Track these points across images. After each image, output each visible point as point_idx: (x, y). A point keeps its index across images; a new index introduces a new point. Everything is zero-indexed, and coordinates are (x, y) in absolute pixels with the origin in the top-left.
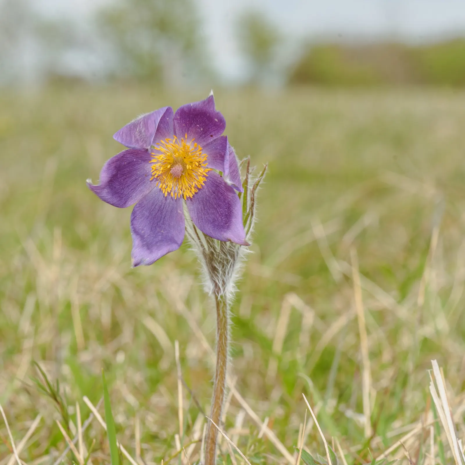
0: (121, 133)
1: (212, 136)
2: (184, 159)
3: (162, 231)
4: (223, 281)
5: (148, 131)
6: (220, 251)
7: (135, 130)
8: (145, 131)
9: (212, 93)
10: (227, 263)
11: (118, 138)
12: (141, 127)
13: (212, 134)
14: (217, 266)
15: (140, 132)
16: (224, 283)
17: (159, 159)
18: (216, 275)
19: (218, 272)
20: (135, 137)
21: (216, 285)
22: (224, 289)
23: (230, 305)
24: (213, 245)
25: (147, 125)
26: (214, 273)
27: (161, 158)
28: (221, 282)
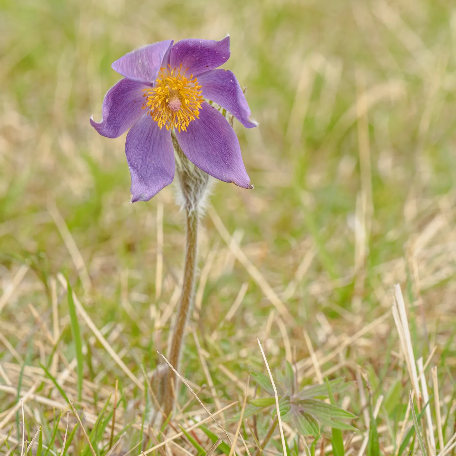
0: (121, 64)
1: (207, 66)
2: (179, 91)
3: (153, 162)
4: (195, 198)
5: (152, 65)
6: (193, 171)
7: (137, 62)
8: (148, 64)
9: (229, 35)
10: (201, 182)
11: (117, 69)
12: (145, 59)
13: (208, 65)
14: (190, 184)
15: (143, 65)
16: (195, 200)
17: (157, 92)
18: (188, 192)
19: (191, 190)
20: (137, 69)
21: (188, 201)
22: (196, 206)
23: (200, 218)
24: (187, 165)
25: (151, 58)
26: (187, 190)
27: (159, 91)
28: (193, 198)
